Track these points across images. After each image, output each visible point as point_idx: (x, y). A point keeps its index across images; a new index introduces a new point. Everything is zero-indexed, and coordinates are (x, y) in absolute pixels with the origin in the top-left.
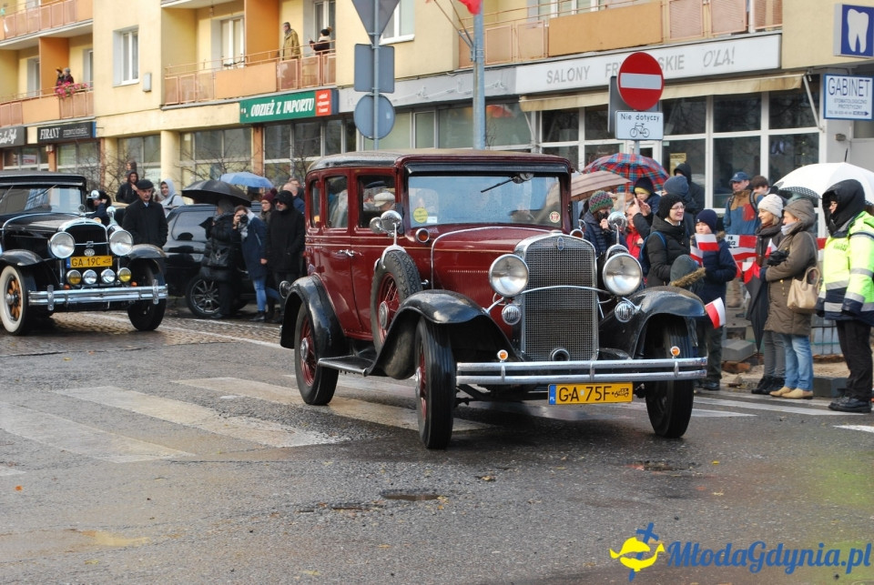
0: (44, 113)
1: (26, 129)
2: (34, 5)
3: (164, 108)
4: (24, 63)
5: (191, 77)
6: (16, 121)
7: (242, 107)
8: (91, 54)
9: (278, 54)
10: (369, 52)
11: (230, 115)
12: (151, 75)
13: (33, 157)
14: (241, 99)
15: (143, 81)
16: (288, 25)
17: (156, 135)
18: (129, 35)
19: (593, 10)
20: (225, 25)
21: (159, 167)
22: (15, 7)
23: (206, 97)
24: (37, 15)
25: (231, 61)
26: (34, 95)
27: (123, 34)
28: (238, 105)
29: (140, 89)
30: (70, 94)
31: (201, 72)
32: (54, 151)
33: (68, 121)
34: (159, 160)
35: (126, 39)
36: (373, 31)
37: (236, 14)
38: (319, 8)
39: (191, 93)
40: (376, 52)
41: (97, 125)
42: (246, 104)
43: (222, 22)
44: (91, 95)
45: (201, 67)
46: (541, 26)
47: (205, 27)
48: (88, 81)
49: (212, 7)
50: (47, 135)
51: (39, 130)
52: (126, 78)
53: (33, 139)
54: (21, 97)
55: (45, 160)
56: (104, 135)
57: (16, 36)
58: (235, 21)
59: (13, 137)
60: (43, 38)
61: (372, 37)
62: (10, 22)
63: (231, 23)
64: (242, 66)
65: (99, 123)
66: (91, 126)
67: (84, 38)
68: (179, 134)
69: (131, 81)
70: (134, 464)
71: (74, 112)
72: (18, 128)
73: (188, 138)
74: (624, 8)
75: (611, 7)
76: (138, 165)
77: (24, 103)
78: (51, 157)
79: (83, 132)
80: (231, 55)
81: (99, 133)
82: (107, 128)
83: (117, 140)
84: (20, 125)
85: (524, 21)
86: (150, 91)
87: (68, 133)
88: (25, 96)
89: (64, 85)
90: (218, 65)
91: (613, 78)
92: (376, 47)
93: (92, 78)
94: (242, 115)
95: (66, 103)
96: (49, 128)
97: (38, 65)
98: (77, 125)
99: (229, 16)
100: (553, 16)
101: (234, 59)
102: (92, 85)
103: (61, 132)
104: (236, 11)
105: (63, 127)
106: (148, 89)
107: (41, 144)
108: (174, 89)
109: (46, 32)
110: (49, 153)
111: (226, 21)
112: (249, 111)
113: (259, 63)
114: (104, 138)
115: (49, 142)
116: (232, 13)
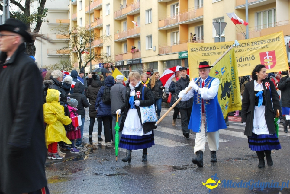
0: (128, 57)
1: (124, 61)
2: (125, 30)
3: (159, 55)
4: (123, 45)
5: (166, 47)
6: (121, 59)
7: (179, 54)
8: (140, 42)
9: (188, 41)
10: (218, 39)
11: (176, 57)
12: (155, 47)
13: (125, 68)
14: (179, 52)
15: (153, 48)
16: (191, 33)
17: (156, 62)
18: (150, 37)
19: (273, 27)
20: (174, 34)
21: (158, 70)
22: (121, 31)
23: (169, 52)
24: (126, 33)
25: (176, 43)
26: (125, 53)
27: (148, 37)
28: (178, 54)
29: (153, 50)
30: (135, 52)
31: (168, 46)
32: (131, 67)
33: (134, 59)
34: (158, 68)
35: (149, 38)
36: (219, 33)
37: (177, 31)
38: (199, 28)
39: (166, 51)
40: (220, 39)
41: (142, 60)
42: (180, 54)
43: (173, 33)
44: (140, 52)
45: (168, 44)
46: (259, 31)
47: (169, 34)
48: (139, 49)
49: (171, 29)
50: (129, 63)
51: (127, 61)
52: (149, 48)
53: (125, 64)
54: (122, 53)
55: (128, 69)
56: (144, 62)
57: (121, 38)
58: (177, 33)
59: (121, 63)
60: (128, 38)
61: (219, 35)
62: (120, 34)
63: (176, 33)
64: (178, 44)
65: (142, 59)
66: (140, 60)
67: (138, 38)
68: (162, 62)
69: (150, 48)
70: (175, 147)
71: (136, 56)
72: (122, 61)
73: (165, 62)
74: (282, 26)
75: (278, 26)
76: (153, 70)
77: (123, 55)
78: (130, 68)
79: (138, 62)
80: (176, 41)
81: (142, 62)
82: (144, 61)
83: (147, 63)
84: (122, 60)
85: (254, 30)
86: (155, 51)
87: (134, 62)
88: (123, 53)
89: (133, 50)
90: (172, 44)
91: (288, 44)
92: (220, 38)
93: (140, 48)
94: (179, 56)
95: (134, 54)
96: (130, 61)
97: (126, 45)
98: (137, 60)
99: (175, 31)
100: (262, 29)
101: (176, 42)
102: (140, 50)
103: (133, 62)
104: (177, 30)
105: (133, 61)
106: (155, 50)
107: (128, 65)
108: (161, 50)
109: (128, 37)
110: (129, 67)
111: (174, 33)
112: (181, 55)
113: (183, 43)
114: (143, 63)
115: (130, 64)
116: (176, 30)
